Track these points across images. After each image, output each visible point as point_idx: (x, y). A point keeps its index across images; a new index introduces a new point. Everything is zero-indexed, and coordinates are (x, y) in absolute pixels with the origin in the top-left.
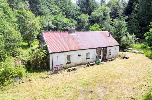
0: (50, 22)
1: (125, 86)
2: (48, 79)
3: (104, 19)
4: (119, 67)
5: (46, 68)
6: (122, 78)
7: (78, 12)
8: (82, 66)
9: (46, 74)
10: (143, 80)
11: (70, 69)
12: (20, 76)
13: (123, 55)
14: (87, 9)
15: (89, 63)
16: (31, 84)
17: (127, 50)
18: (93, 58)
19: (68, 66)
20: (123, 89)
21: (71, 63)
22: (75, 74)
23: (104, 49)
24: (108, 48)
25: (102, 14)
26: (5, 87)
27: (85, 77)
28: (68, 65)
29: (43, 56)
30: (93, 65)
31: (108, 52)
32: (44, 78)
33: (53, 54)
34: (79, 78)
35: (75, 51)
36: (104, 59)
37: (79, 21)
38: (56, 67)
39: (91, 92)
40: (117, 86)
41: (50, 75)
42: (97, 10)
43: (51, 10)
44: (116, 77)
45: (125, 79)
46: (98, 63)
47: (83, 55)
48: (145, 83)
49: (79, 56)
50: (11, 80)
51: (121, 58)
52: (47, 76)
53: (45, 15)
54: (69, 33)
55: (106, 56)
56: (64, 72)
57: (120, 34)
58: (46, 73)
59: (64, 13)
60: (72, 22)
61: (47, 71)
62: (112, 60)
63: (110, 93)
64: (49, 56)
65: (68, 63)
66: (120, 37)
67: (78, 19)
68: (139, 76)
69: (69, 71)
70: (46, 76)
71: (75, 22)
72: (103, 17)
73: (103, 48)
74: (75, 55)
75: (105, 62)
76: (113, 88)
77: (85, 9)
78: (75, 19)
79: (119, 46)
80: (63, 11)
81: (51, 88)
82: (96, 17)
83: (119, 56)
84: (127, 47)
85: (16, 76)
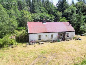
0: (39, 17)
1: (68, 57)
2: (26, 47)
3: (71, 14)
4: (71, 45)
6: (69, 52)
7: (56, 11)
8: (48, 42)
10: (83, 55)
11: (40, 43)
12: (12, 44)
13: (78, 38)
14: (62, 9)
15: (52, 41)
16: (16, 49)
17: (83, 35)
18: (56, 38)
20: (65, 58)
21: (41, 40)
22: (41, 46)
23: (64, 33)
24: (66, 32)
25: (71, 11)
26: (4, 49)
27: (46, 49)
28: (39, 41)
30: (55, 42)
31: (66, 35)
32: (24, 47)
34: (42, 49)
35: (44, 33)
36: (64, 39)
37: (56, 16)
38: (32, 41)
39: (45, 57)
40: (62, 56)
41: (27, 45)
42: (68, 9)
43: (41, 10)
44: (65, 50)
45: (70, 53)
46: (58, 41)
47: (49, 36)
48: (83, 57)
49: (46, 36)
50: (7, 46)
51: (76, 39)
53: (37, 13)
54: (43, 23)
55: (65, 37)
56: (36, 44)
57: (79, 24)
59: (48, 11)
60: (52, 16)
62: (69, 40)
63: (55, 60)
65: (39, 40)
66: (79, 26)
67: (56, 15)
68: (82, 52)
69: (39, 44)
70: (25, 45)
71: (54, 17)
72: (71, 13)
73: (62, 32)
74: (43, 36)
75: (64, 41)
76: (59, 57)
77: (60, 9)
78: (54, 15)
79: (75, 32)
80: (47, 10)
81: (25, 52)
82: (66, 13)
83: (75, 38)
84: (83, 32)
85: (10, 44)
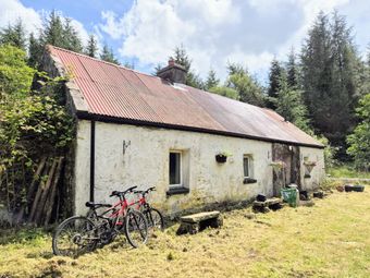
5: (43, 215)
9: (35, 250)
15: (261, 198)
19: (174, 207)
21: (190, 195)
23: (294, 150)
24: (301, 149)
29: (31, 122)
30: (276, 207)
33: (100, 128)
35: (205, 136)
38: (115, 201)
41: (69, 260)
46: (292, 203)
47: (232, 161)
52: (46, 261)
54: (165, 83)
55: (299, 177)
58: (44, 243)
61: (51, 231)
64: (74, 135)
65: (174, 191)
73: (290, 143)
74: (203, 155)
